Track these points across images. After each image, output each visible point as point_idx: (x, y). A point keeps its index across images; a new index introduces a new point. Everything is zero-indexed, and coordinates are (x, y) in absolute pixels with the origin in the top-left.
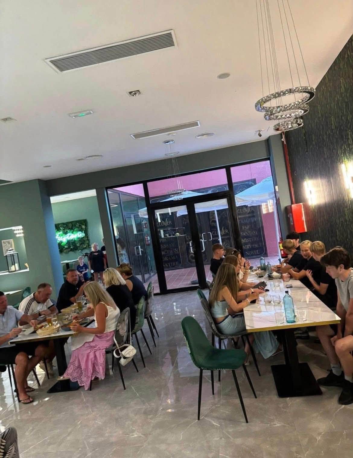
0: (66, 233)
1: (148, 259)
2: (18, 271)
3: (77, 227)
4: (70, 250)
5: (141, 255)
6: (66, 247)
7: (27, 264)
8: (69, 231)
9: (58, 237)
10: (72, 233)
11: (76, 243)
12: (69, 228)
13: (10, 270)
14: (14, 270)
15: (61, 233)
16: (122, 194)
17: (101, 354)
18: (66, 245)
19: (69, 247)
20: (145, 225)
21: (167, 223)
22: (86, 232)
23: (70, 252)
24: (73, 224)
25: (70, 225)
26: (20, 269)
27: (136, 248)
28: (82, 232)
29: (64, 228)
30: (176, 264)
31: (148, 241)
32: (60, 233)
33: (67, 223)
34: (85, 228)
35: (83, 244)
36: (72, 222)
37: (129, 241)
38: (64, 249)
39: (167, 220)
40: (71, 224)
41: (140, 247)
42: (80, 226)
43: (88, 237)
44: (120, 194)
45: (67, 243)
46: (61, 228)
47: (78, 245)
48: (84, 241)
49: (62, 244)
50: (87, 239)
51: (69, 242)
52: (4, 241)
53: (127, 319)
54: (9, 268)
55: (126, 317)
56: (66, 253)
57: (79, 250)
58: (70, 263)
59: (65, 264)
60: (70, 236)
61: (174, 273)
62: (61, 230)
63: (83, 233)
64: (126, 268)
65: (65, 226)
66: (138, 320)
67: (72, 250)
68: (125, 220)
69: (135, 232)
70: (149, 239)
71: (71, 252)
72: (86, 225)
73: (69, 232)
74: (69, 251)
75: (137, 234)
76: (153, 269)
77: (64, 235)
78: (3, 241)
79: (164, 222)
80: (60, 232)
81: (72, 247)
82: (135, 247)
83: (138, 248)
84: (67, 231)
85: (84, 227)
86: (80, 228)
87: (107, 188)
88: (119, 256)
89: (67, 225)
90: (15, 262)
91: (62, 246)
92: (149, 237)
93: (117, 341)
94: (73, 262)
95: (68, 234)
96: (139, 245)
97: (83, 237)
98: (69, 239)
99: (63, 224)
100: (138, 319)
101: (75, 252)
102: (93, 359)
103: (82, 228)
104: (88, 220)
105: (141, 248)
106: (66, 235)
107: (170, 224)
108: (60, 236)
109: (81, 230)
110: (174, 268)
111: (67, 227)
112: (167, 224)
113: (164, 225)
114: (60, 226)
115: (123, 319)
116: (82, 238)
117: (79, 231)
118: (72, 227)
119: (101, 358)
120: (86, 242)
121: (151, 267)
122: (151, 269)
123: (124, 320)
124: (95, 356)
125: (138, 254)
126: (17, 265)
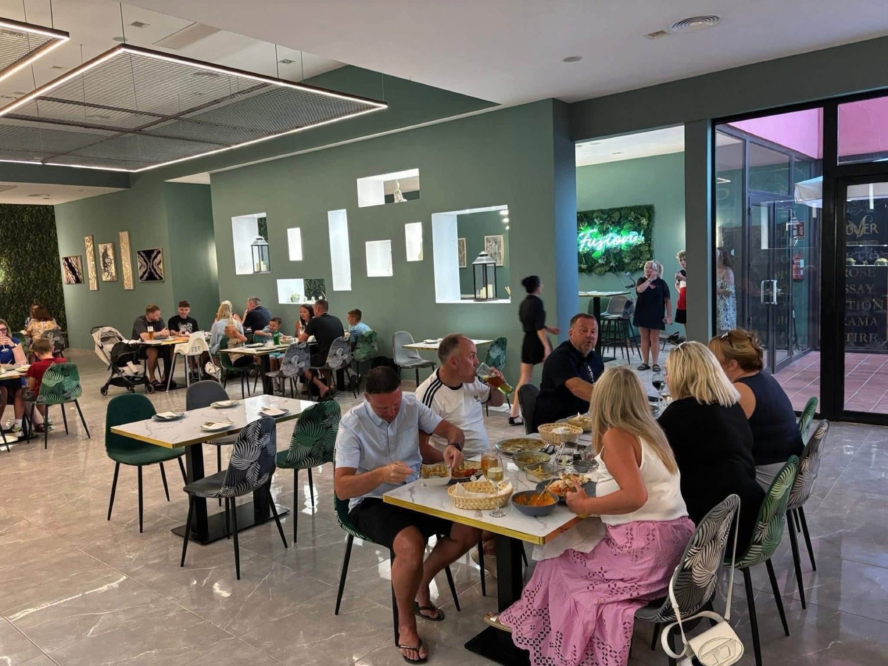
0: (604, 232)
1: (792, 316)
2: (491, 299)
3: (630, 221)
4: (608, 269)
5: (776, 303)
6: (601, 261)
7: (508, 288)
8: (611, 228)
9: (588, 238)
10: (619, 232)
11: (623, 256)
12: (613, 223)
13: (477, 296)
14: (485, 297)
15: (595, 230)
16: (751, 142)
17: (620, 622)
18: (600, 258)
19: (608, 262)
20: (798, 229)
21: (865, 228)
22: (648, 235)
23: (608, 274)
24: (623, 213)
25: (616, 216)
26: (497, 296)
27: (765, 283)
28: (639, 234)
29: (601, 221)
30: (868, 339)
31: (798, 269)
32: (592, 231)
33: (611, 210)
34: (648, 224)
35: (639, 258)
36: (622, 208)
37: (749, 265)
38: (597, 264)
39: (864, 219)
40: (618, 213)
41: (775, 282)
42: (637, 218)
43: (650, 246)
44: (748, 143)
45: (603, 255)
46: (595, 220)
47: (626, 261)
48: (641, 253)
49: (595, 255)
50: (647, 249)
51: (607, 252)
52: (488, 237)
53: (726, 533)
54: (477, 291)
55: (722, 527)
56: (601, 274)
57: (626, 273)
58: (601, 298)
59: (593, 298)
60: (612, 238)
61: (862, 363)
62: (596, 223)
63: (641, 236)
64: (744, 347)
65: (606, 216)
66: (765, 533)
67: (611, 269)
68: (749, 209)
69: (765, 246)
70: (802, 266)
71: (610, 275)
72: (650, 219)
73: (612, 231)
74: (606, 271)
75: (768, 250)
76: (799, 340)
77: (600, 237)
78: (486, 237)
79: (855, 227)
80: (593, 228)
81: (612, 264)
82: (763, 282)
83: (769, 286)
84: (608, 229)
85: (644, 221)
86: (636, 225)
87: (715, 122)
88: (718, 297)
89: (609, 216)
90: (488, 282)
91: (593, 259)
92: (802, 262)
93: (678, 602)
94: (607, 296)
95: (610, 235)
96: (774, 279)
97: (640, 245)
98: (609, 245)
99: (602, 211)
100: (763, 532)
101: (617, 275)
102: (591, 627)
103: (640, 225)
104: (656, 209)
105: (778, 287)
106: (604, 237)
107: (874, 231)
108: (591, 237)
109: (637, 229)
110: (861, 349)
111: (609, 219)
112: (863, 231)
113: (855, 234)
114: (594, 215)
115: (710, 535)
116: (637, 247)
117: (633, 231)
118: (620, 219)
119: (618, 636)
120: (645, 255)
121: (796, 336)
122: (794, 339)
123: (715, 538)
124: (600, 620)
125: (768, 298)
126: (490, 287)
